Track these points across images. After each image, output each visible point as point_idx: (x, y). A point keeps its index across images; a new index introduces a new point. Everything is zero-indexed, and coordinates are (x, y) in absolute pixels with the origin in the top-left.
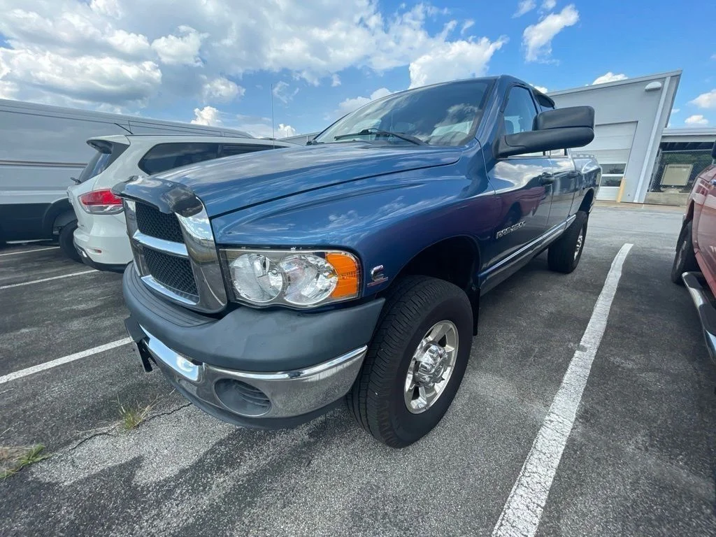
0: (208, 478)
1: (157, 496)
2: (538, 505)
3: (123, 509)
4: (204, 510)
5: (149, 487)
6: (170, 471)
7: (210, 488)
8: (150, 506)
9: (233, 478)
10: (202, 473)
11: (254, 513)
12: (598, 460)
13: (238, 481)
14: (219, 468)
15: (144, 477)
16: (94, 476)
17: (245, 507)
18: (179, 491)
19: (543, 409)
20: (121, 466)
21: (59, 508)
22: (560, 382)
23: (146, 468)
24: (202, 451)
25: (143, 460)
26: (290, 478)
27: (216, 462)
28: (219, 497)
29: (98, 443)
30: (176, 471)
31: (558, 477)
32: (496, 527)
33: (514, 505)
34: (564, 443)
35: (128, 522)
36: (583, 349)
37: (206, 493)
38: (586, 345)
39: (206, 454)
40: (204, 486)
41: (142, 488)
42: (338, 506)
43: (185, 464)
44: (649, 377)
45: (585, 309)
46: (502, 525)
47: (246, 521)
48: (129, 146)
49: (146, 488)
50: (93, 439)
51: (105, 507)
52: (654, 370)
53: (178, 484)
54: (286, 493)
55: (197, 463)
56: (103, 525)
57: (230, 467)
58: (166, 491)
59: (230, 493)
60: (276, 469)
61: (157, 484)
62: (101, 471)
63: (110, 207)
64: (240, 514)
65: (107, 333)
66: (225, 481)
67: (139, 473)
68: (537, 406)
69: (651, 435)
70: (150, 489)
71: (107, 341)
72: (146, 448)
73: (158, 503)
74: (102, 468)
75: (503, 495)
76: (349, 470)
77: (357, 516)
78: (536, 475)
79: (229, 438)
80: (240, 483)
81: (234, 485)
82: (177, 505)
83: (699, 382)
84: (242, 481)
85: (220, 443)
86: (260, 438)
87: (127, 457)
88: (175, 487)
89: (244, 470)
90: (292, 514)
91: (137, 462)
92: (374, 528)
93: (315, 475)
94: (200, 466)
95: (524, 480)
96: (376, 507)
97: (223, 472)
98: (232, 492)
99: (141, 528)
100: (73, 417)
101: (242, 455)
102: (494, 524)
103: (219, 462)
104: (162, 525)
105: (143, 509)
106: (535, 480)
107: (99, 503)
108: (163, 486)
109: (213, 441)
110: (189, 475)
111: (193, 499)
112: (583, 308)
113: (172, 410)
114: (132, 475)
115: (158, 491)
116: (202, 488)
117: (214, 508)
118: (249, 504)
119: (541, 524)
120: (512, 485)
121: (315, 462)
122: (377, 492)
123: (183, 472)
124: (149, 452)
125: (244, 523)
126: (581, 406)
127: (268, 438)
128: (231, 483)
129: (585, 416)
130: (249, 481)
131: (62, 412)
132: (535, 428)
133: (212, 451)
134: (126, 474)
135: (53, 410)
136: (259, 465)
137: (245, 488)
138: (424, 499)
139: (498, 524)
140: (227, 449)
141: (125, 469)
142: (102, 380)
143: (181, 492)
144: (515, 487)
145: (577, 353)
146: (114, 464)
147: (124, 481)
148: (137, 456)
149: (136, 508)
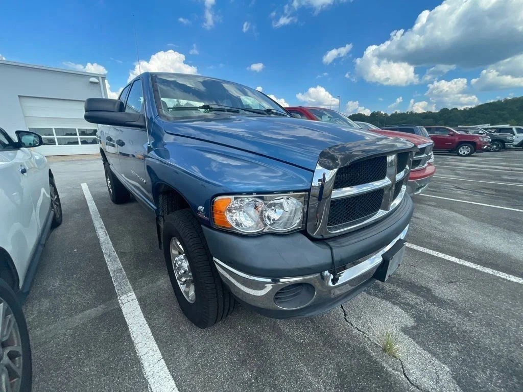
1: (412, 309)
6: (397, 309)
8: (417, 310)
15: (410, 322)
16: (430, 352)
17: (391, 277)
20: (414, 339)
21: (456, 357)
23: (405, 323)
25: (402, 328)
28: (394, 286)
30: (396, 306)
35: (429, 315)
37: (396, 290)
39: (379, 297)
40: (394, 292)
41: (414, 318)
43: (390, 305)
49: (412, 316)
51: (434, 331)
55: (386, 299)
56: (439, 325)
57: (379, 285)
58: (406, 307)
59: (390, 282)
61: (406, 311)
62: (425, 350)
64: (394, 278)
67: (409, 325)
70: (411, 314)
72: (395, 331)
73: (413, 307)
74: (423, 351)
79: (365, 290)
82: (408, 299)
85: (370, 293)
87: (407, 340)
88: (403, 303)
91: (405, 330)
97: (383, 287)
99: (426, 308)
103: (380, 291)
104: (418, 301)
105: (420, 312)
107: (435, 335)
108: (406, 309)
109: (370, 297)
110: (394, 300)
111: (402, 294)
114: (413, 327)
115: (410, 310)
117: (399, 286)
123: (394, 304)
124: (396, 327)
128: (386, 283)
133: (376, 295)
134: (415, 332)
140: (371, 289)
141: (413, 335)
143: (403, 300)
146: (416, 345)
147: (419, 330)
148: (403, 334)
149: (423, 315)
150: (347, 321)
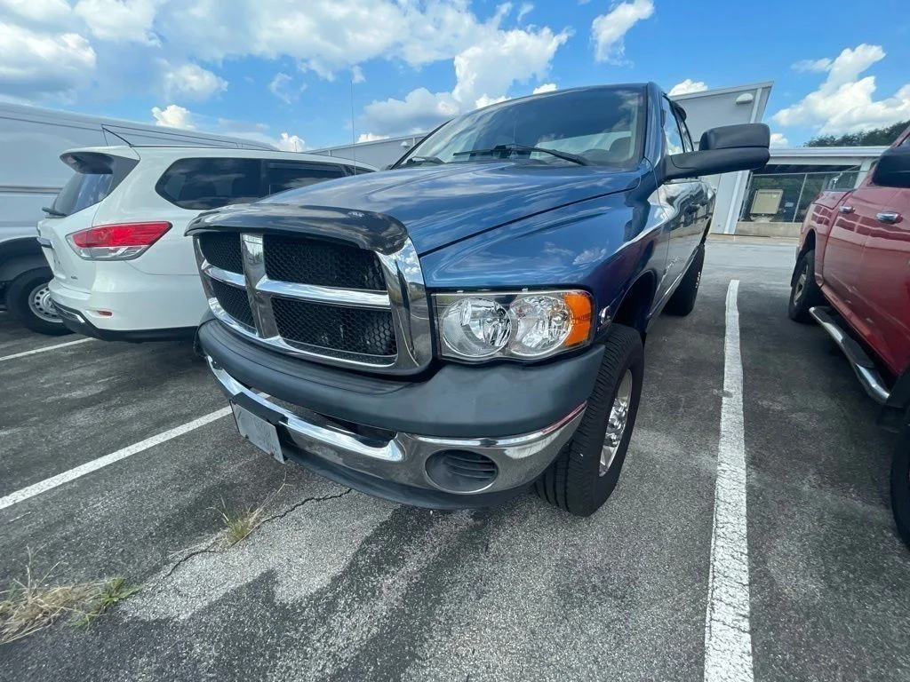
0: (372, 582)
1: (317, 612)
2: (742, 553)
3: (279, 633)
4: (385, 616)
5: (301, 603)
6: (319, 581)
7: (381, 592)
8: (314, 623)
9: (403, 577)
10: (362, 578)
11: (447, 610)
12: (781, 502)
13: (411, 579)
14: (381, 570)
15: (286, 593)
16: (219, 602)
17: (433, 605)
18: (343, 602)
19: (711, 460)
20: (248, 585)
21: (191, 647)
22: (718, 431)
23: (284, 582)
24: (350, 553)
25: (276, 574)
26: (472, 566)
27: (373, 562)
28: (397, 600)
29: (199, 564)
30: (327, 580)
31: (750, 525)
32: (710, 580)
33: (718, 557)
34: (744, 491)
35: (295, 646)
36: (728, 395)
37: (377, 599)
38: (732, 391)
39: (355, 555)
40: (373, 590)
41: (292, 605)
42: (540, 586)
43: (336, 570)
44: (798, 417)
45: (716, 353)
46: (714, 577)
47: (442, 619)
48: (138, 162)
49: (298, 605)
50: (190, 559)
51: (253, 635)
52: (802, 410)
53: (338, 594)
54: (475, 583)
55: (350, 568)
57: (394, 566)
58: (325, 604)
59: (407, 594)
60: (451, 559)
61: (310, 597)
62: (224, 595)
63: (123, 249)
64: (430, 612)
65: (136, 427)
66: (394, 582)
67: (279, 590)
68: (704, 458)
69: (820, 473)
70: (304, 605)
71: (143, 435)
72: (272, 560)
73: (323, 619)
74: (223, 592)
75: (706, 548)
76: (534, 548)
77: (565, 594)
78: (729, 525)
79: (376, 534)
80: (415, 581)
81: (408, 584)
82: (349, 617)
83: (845, 417)
84: (416, 578)
85: (368, 541)
86: (414, 528)
87: (251, 574)
88: (335, 598)
89: (411, 566)
90: (492, 603)
91: (269, 577)
92: (588, 602)
93: (499, 559)
94: (355, 571)
95: (719, 531)
96: (581, 581)
97: (387, 573)
98: (410, 592)
99: (316, 650)
100: (146, 537)
101: (402, 550)
102: (708, 578)
103: (377, 562)
104: (341, 642)
105: (306, 629)
106: (730, 530)
107: (242, 632)
108: (319, 599)
109: (357, 541)
110: (346, 582)
111: (365, 608)
112: (714, 351)
113: (283, 511)
114: (271, 593)
115: (315, 606)
116: (369, 594)
117: (395, 614)
118: (438, 601)
119: (751, 570)
120: (710, 538)
121: (493, 546)
122: (575, 566)
123: (336, 580)
124: (280, 564)
125: (440, 622)
126: (747, 452)
127: (425, 527)
128: (403, 583)
129: (754, 462)
130: (424, 577)
131: (126, 533)
132: (711, 480)
133: (362, 551)
134: (262, 593)
135: (110, 532)
136: (428, 559)
137: (424, 585)
138: (628, 565)
139: (711, 576)
140: (380, 546)
141: (257, 588)
142: (164, 485)
143: (346, 602)
144: (713, 540)
145: (725, 400)
146: (238, 585)
147: (263, 602)
148: (264, 571)
149: (296, 630)
150: (306, 501)
